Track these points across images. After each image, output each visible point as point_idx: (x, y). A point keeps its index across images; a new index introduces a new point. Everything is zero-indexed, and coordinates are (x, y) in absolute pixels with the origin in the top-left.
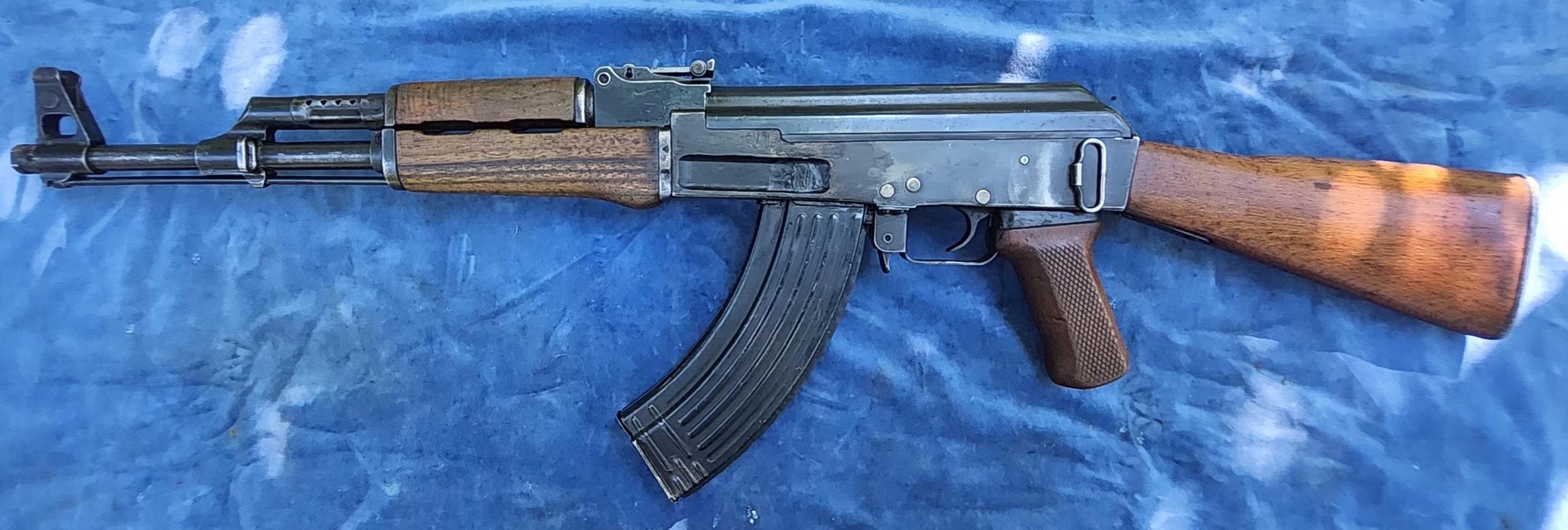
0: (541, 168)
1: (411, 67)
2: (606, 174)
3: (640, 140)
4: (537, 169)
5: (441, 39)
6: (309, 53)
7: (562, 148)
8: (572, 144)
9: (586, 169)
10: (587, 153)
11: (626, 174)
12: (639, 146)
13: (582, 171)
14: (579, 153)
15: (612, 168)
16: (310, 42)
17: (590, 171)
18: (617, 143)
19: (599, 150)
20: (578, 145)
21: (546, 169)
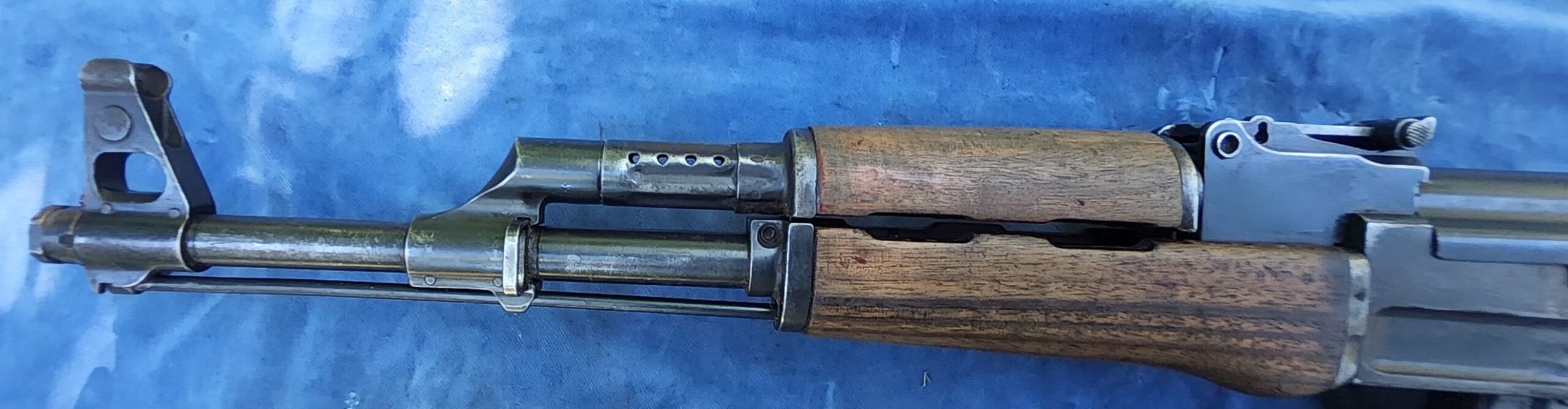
0: (1109, 320)
1: (737, 77)
2: (1241, 339)
3: (1316, 276)
4: (1101, 321)
5: (791, 31)
6: (556, 42)
7: (1158, 283)
8: (1180, 277)
9: (1201, 326)
10: (1207, 296)
11: (1281, 342)
12: (1312, 287)
13: (1191, 331)
14: (1192, 296)
15: (1255, 329)
16: (556, 25)
17: (1209, 332)
18: (1269, 279)
19: (1232, 292)
20: (1189, 278)
21: (1119, 321)
